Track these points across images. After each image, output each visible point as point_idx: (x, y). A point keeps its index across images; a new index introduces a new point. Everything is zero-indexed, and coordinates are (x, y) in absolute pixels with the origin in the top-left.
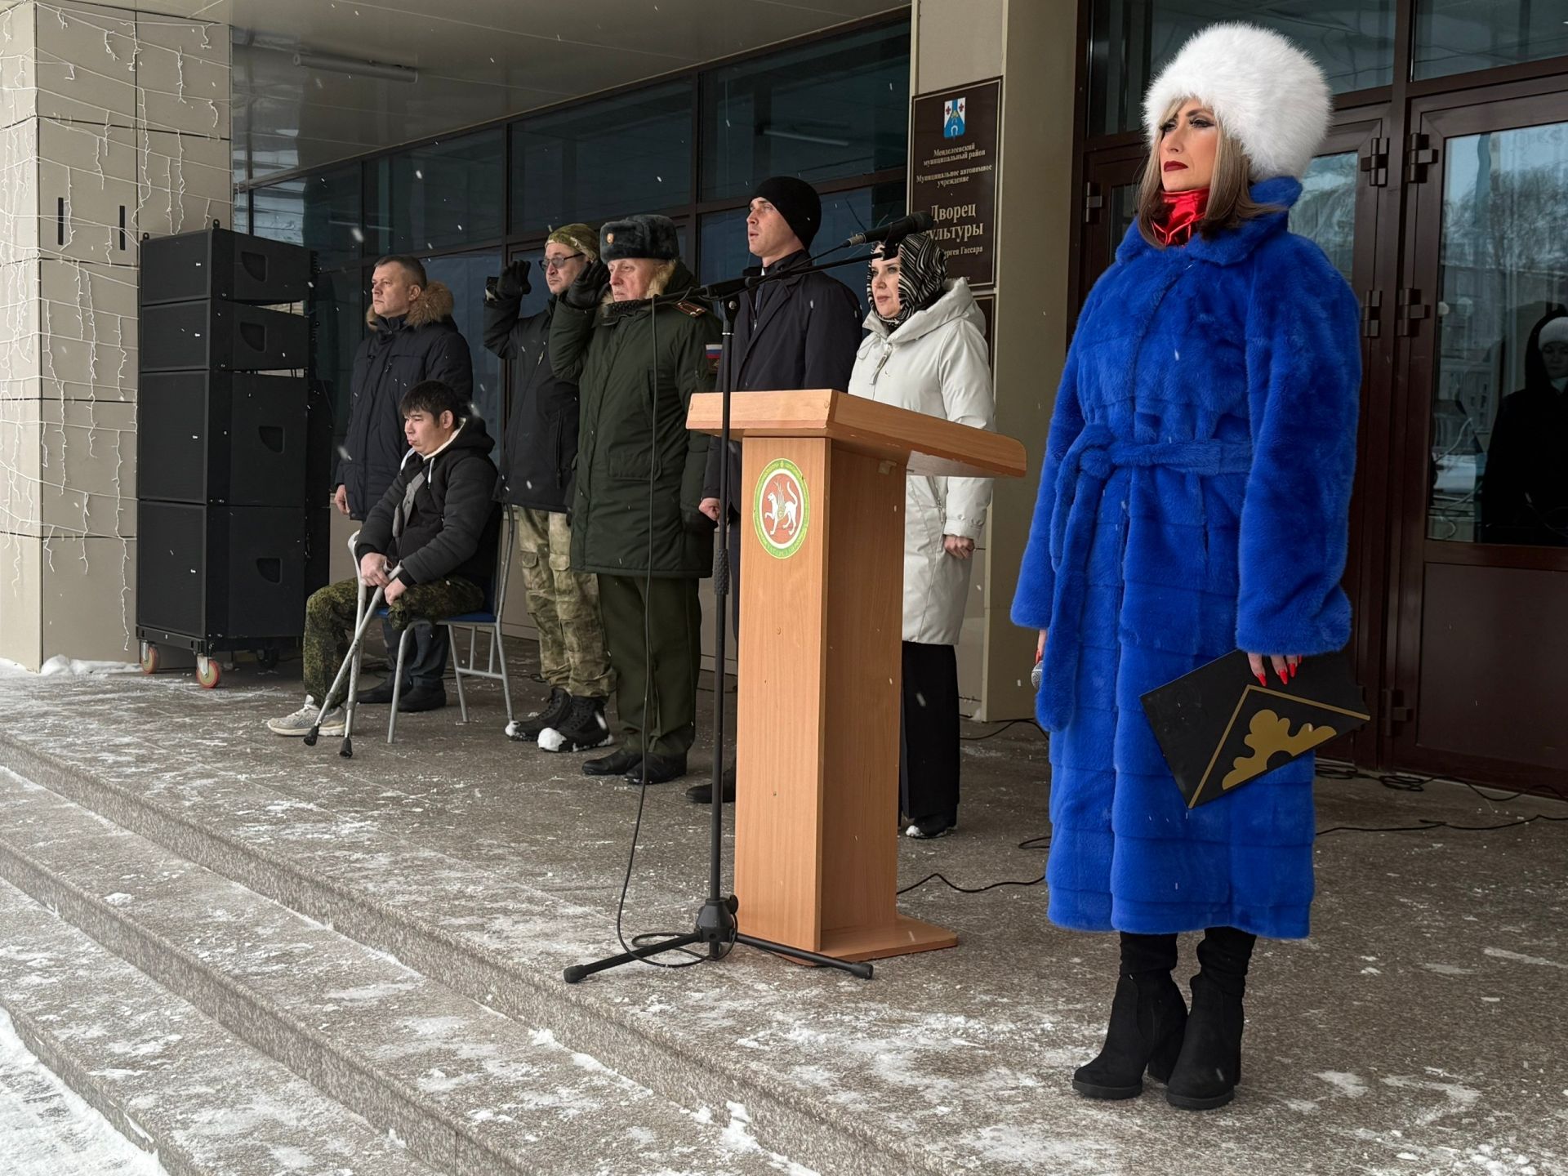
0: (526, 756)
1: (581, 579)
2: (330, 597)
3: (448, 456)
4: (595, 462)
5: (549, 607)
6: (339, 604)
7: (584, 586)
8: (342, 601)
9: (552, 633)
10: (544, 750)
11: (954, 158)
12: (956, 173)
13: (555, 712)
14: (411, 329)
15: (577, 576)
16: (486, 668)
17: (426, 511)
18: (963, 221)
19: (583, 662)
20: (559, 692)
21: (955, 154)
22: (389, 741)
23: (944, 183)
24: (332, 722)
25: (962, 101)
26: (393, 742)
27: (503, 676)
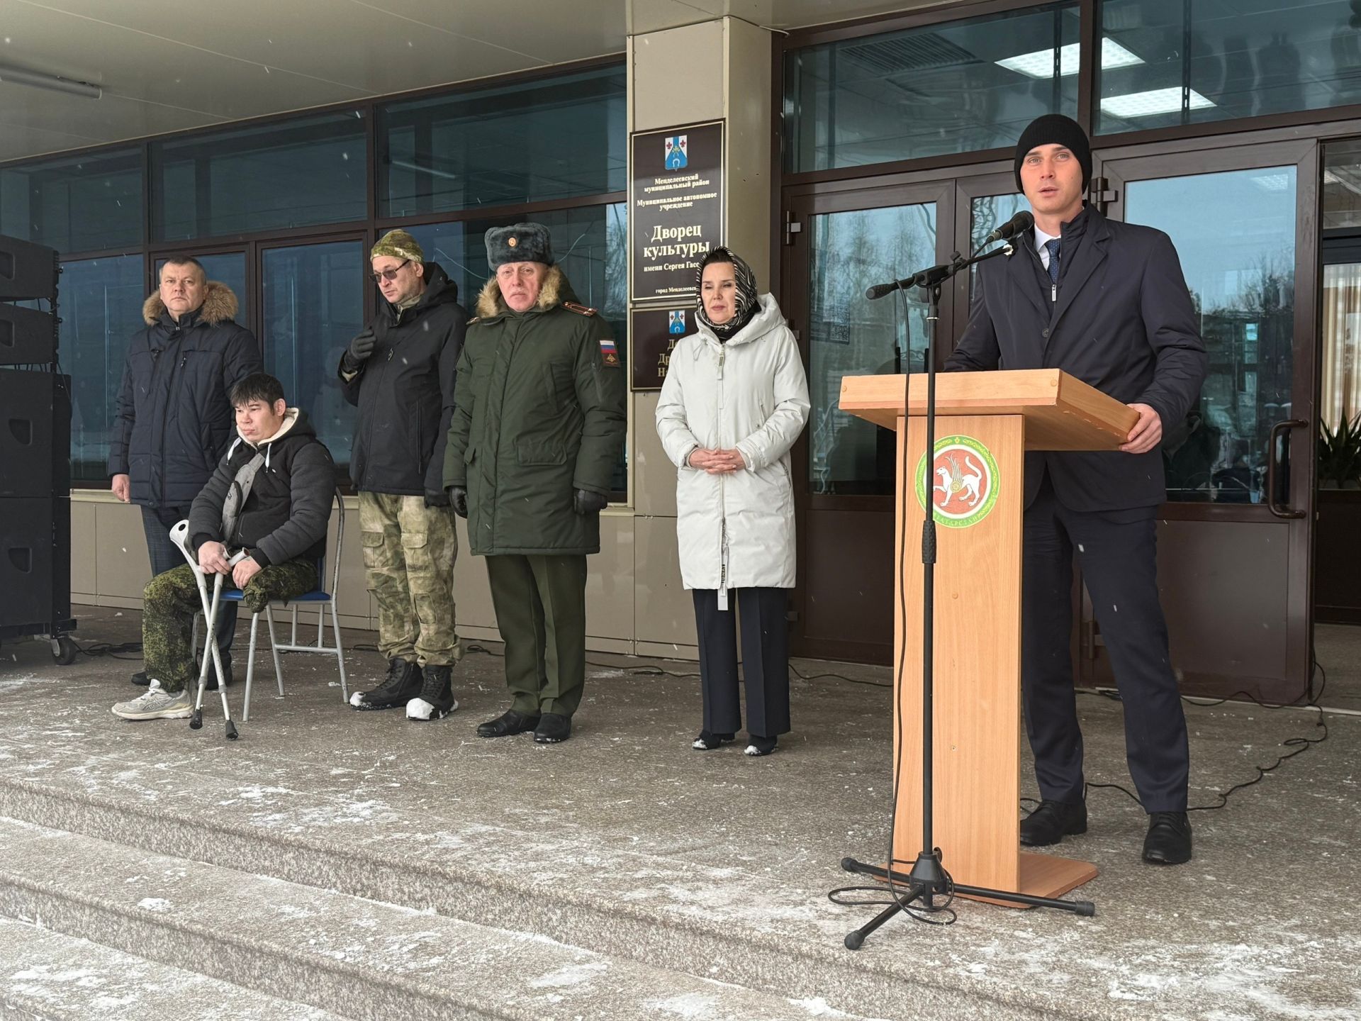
0: (397, 724)
1: (436, 555)
2: (171, 582)
3: (287, 443)
4: (501, 450)
5: (390, 583)
6: (180, 589)
7: (437, 562)
8: (184, 586)
9: (393, 607)
10: (414, 719)
11: (676, 186)
12: (679, 199)
13: (397, 681)
14: (205, 326)
15: (432, 552)
16: (314, 643)
17: (266, 495)
18: (687, 240)
19: (437, 633)
20: (399, 662)
21: (678, 183)
22: (245, 718)
23: (667, 207)
24: (179, 705)
25: (683, 138)
26: (249, 720)
27: (338, 650)
